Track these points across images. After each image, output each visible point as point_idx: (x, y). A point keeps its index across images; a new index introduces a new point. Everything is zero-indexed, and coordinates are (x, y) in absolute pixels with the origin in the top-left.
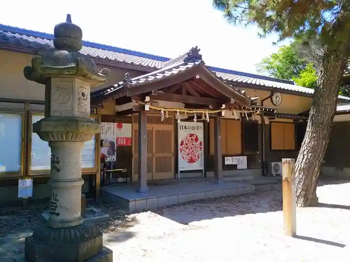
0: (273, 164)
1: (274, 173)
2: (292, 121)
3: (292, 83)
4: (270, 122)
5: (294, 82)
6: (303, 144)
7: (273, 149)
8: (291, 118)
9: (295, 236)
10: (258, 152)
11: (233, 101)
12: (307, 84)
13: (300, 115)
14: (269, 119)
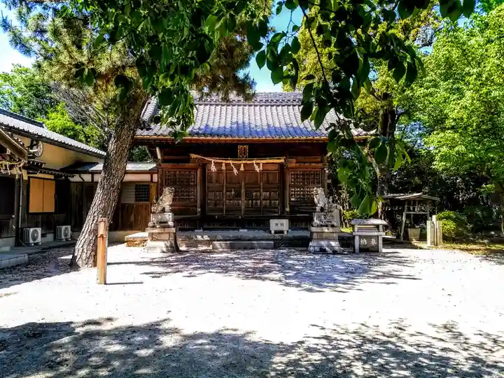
0: (32, 230)
1: (31, 241)
2: (52, 177)
3: (41, 125)
4: (29, 177)
5: (44, 125)
6: (92, 205)
7: (31, 211)
8: (51, 174)
9: (105, 284)
10: (13, 216)
11: (9, 151)
12: (58, 129)
13: (62, 170)
14: (28, 173)
